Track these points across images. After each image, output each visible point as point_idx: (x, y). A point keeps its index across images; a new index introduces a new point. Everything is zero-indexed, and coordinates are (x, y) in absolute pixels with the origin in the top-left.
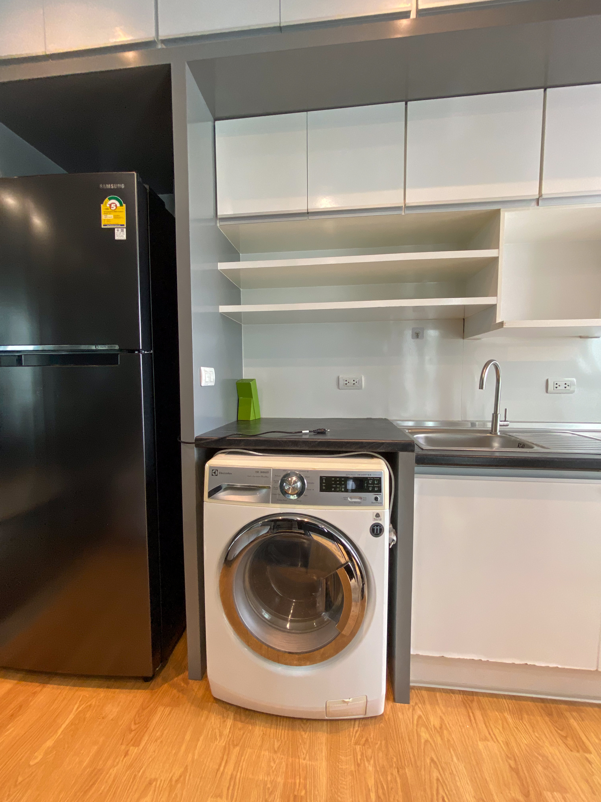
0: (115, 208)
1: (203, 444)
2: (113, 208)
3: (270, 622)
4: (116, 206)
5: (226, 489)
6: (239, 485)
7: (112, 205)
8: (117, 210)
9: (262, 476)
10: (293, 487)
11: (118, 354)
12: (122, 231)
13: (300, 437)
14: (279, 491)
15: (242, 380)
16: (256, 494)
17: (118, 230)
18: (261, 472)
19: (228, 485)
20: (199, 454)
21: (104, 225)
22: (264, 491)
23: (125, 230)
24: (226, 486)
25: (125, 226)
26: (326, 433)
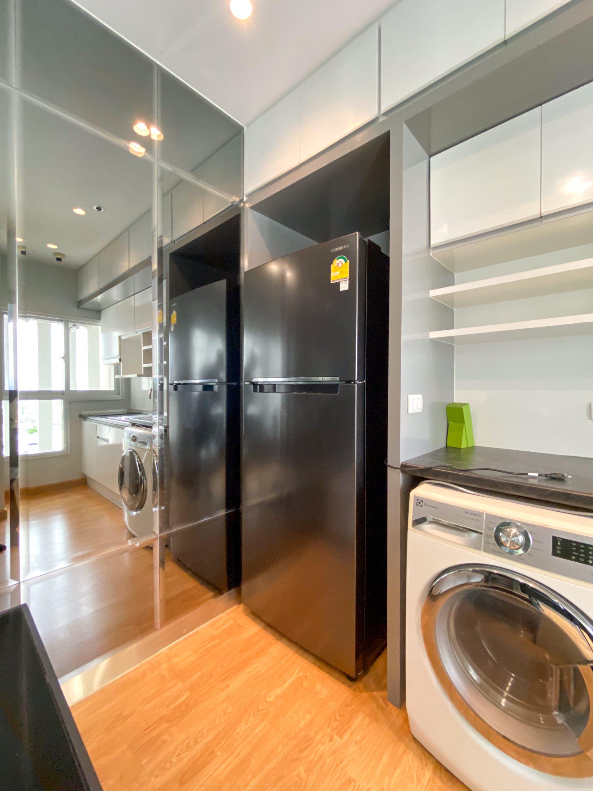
0: (341, 265)
1: (408, 471)
2: (339, 265)
3: (480, 687)
4: (342, 264)
5: (431, 522)
6: (446, 522)
7: (339, 264)
8: (343, 267)
9: (472, 519)
10: (511, 540)
11: (339, 384)
12: (346, 283)
13: (525, 482)
14: (493, 540)
15: (453, 404)
16: (464, 536)
17: (342, 283)
18: (471, 514)
19: (434, 519)
20: (404, 480)
21: (333, 281)
22: (474, 535)
23: (348, 282)
24: (431, 520)
25: (348, 279)
26: (565, 480)
